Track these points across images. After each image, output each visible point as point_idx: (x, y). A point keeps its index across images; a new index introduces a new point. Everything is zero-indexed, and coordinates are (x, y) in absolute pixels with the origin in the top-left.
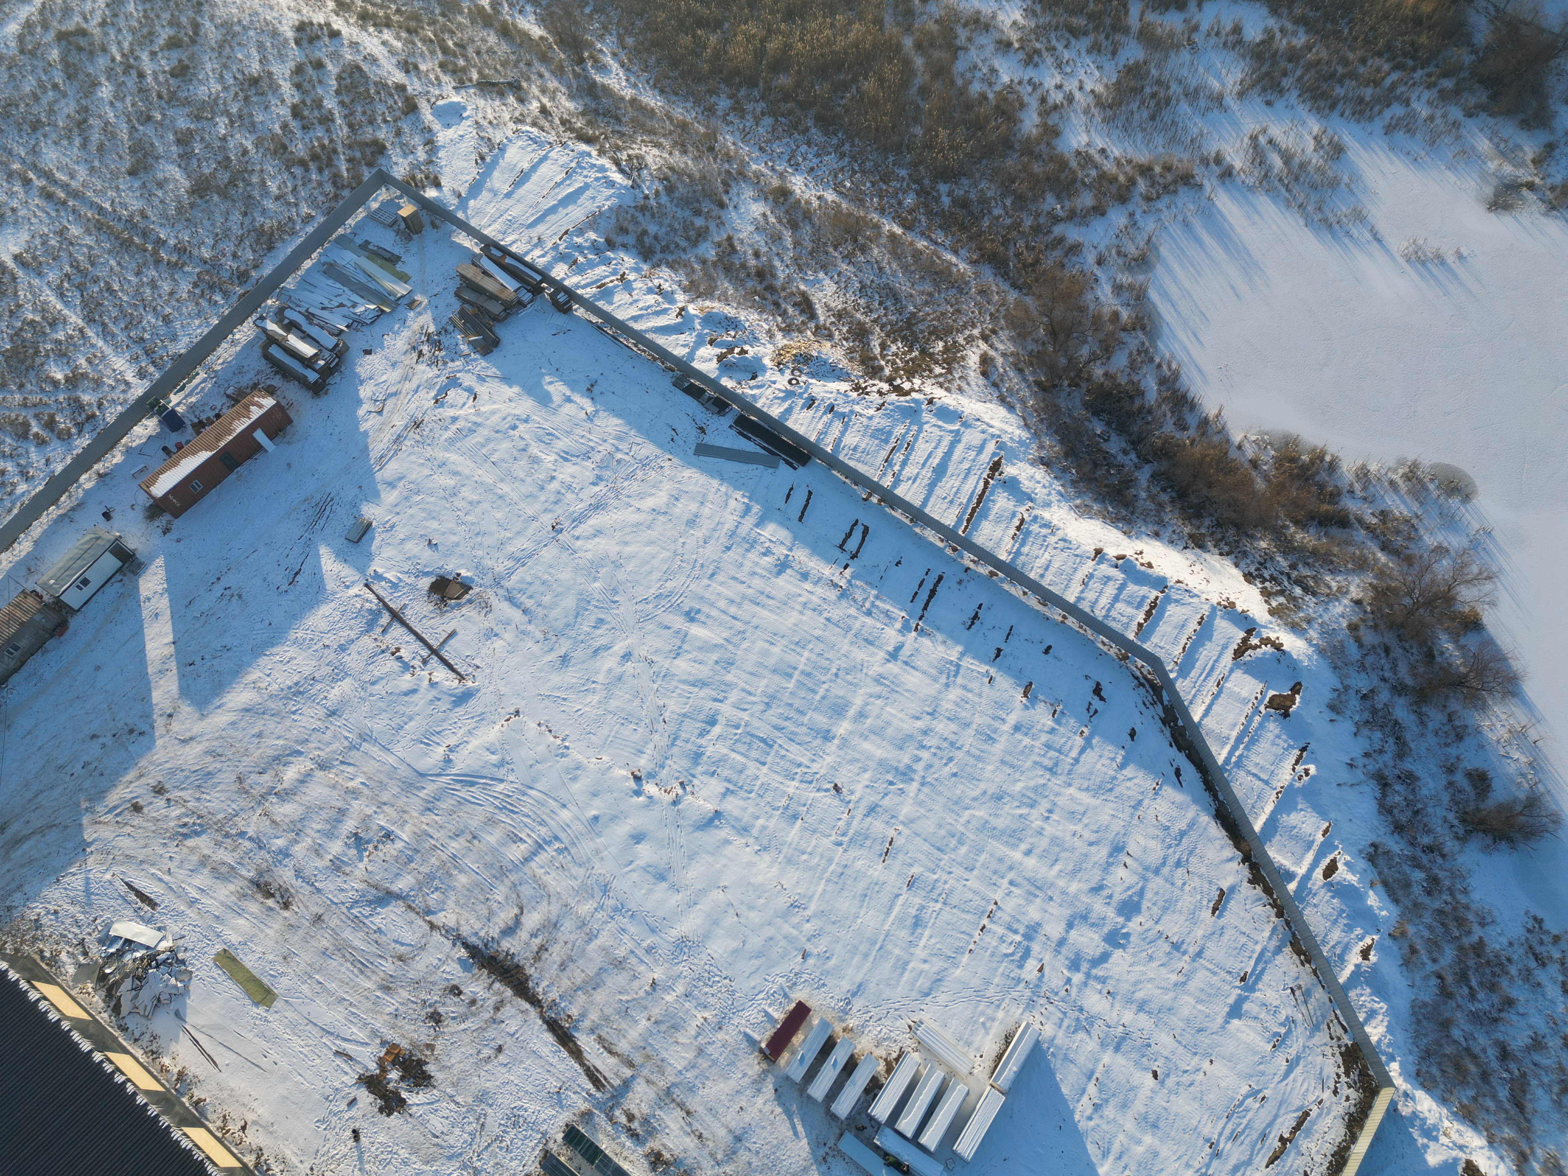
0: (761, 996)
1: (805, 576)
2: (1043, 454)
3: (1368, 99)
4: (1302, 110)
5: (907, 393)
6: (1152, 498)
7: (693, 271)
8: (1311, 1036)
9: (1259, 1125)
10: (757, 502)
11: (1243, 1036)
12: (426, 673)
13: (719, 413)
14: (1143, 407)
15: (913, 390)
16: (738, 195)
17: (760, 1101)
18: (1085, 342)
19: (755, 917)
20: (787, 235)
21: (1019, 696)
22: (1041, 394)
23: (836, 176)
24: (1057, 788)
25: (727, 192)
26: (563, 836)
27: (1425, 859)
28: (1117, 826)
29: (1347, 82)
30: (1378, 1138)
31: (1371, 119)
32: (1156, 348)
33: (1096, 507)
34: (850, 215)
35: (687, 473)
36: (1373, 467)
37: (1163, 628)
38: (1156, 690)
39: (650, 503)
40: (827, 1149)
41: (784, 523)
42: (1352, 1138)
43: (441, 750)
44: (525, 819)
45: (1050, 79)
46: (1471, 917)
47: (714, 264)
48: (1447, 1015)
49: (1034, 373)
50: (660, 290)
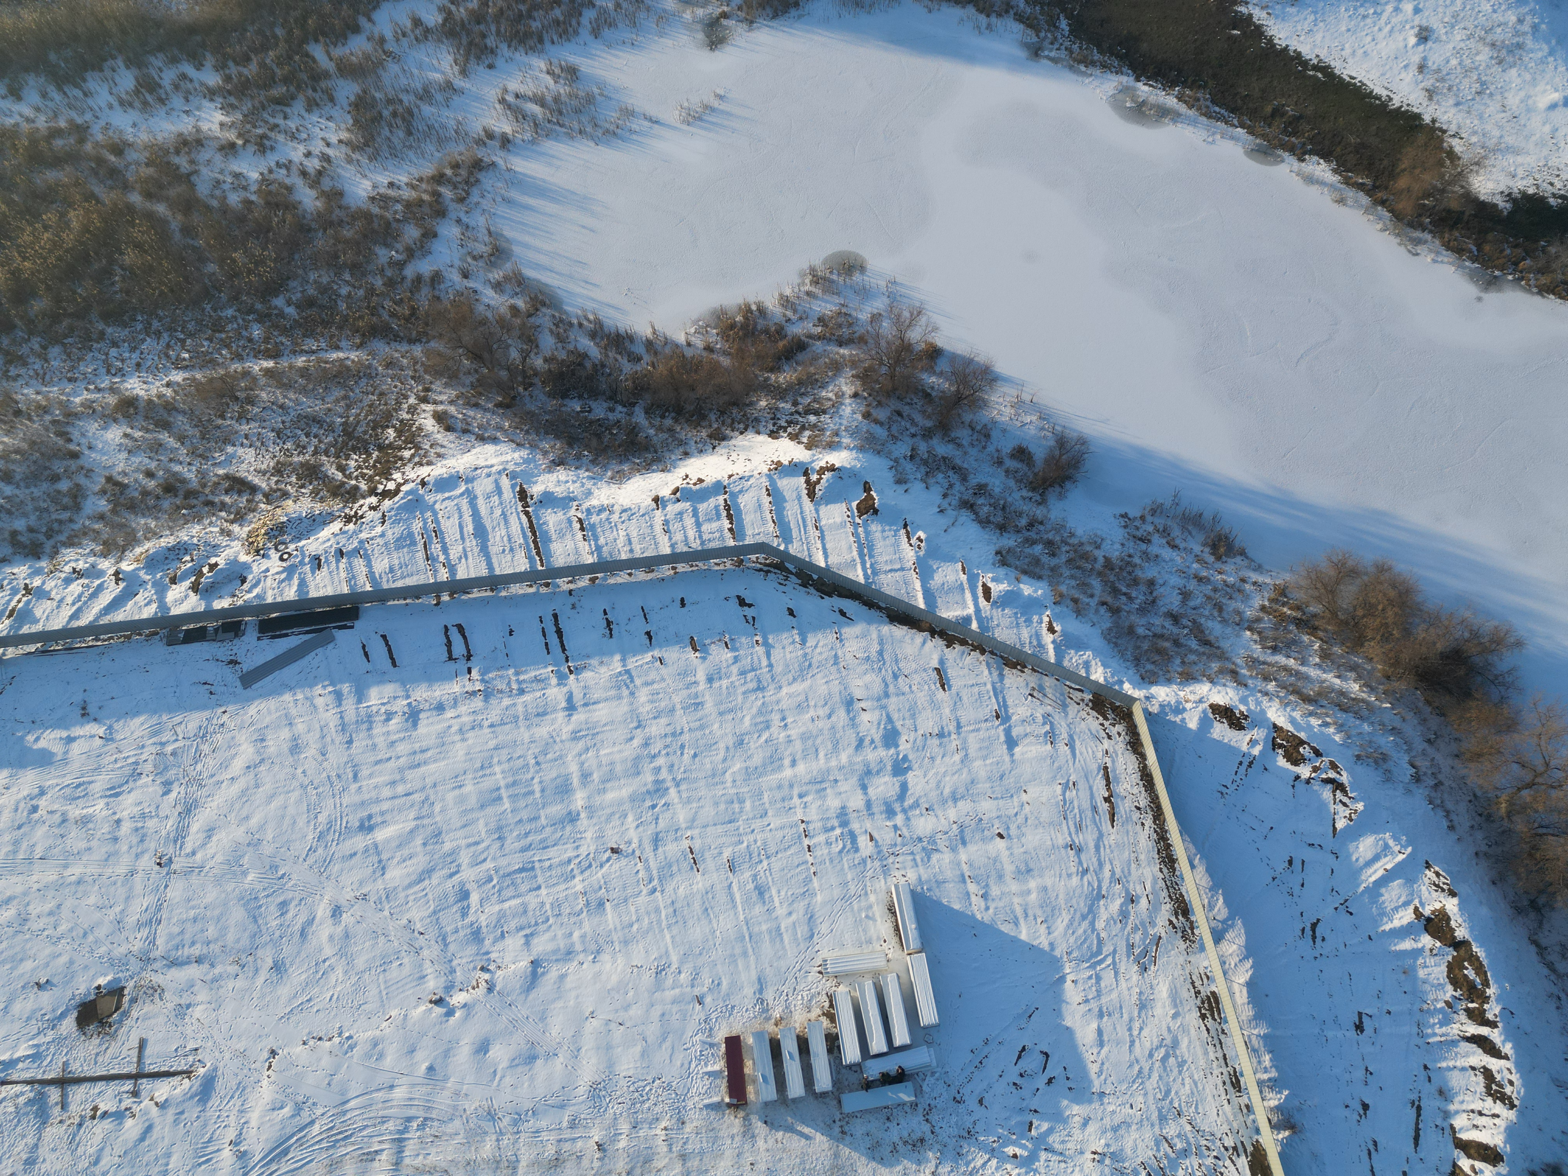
0: (693, 1065)
1: (440, 708)
2: (551, 457)
3: (561, 18)
4: (520, 56)
5: (397, 491)
6: (660, 429)
7: (97, 532)
8: (1067, 715)
9: (1086, 805)
10: (342, 682)
11: (1029, 755)
12: (146, 1102)
13: (237, 635)
14: (595, 365)
15: (399, 485)
16: (83, 435)
17: (760, 1143)
18: (508, 346)
19: (636, 1012)
20: (164, 437)
21: (692, 655)
22: (509, 412)
23: (168, 356)
24: (774, 698)
25: (70, 440)
26: (412, 1112)
27: (1033, 534)
28: (835, 687)
29: (535, 14)
30: (1155, 742)
31: (576, 33)
32: (566, 312)
33: (626, 467)
34: (211, 380)
35: (252, 710)
36: (788, 292)
37: (749, 519)
38: (780, 567)
39: (238, 765)
40: (838, 1123)
41: (382, 678)
42: (1142, 757)
43: (227, 1153)
44: (365, 1133)
45: (296, 153)
46: (1088, 548)
47: (114, 511)
48: (1127, 624)
49: (488, 399)
50: (78, 574)
